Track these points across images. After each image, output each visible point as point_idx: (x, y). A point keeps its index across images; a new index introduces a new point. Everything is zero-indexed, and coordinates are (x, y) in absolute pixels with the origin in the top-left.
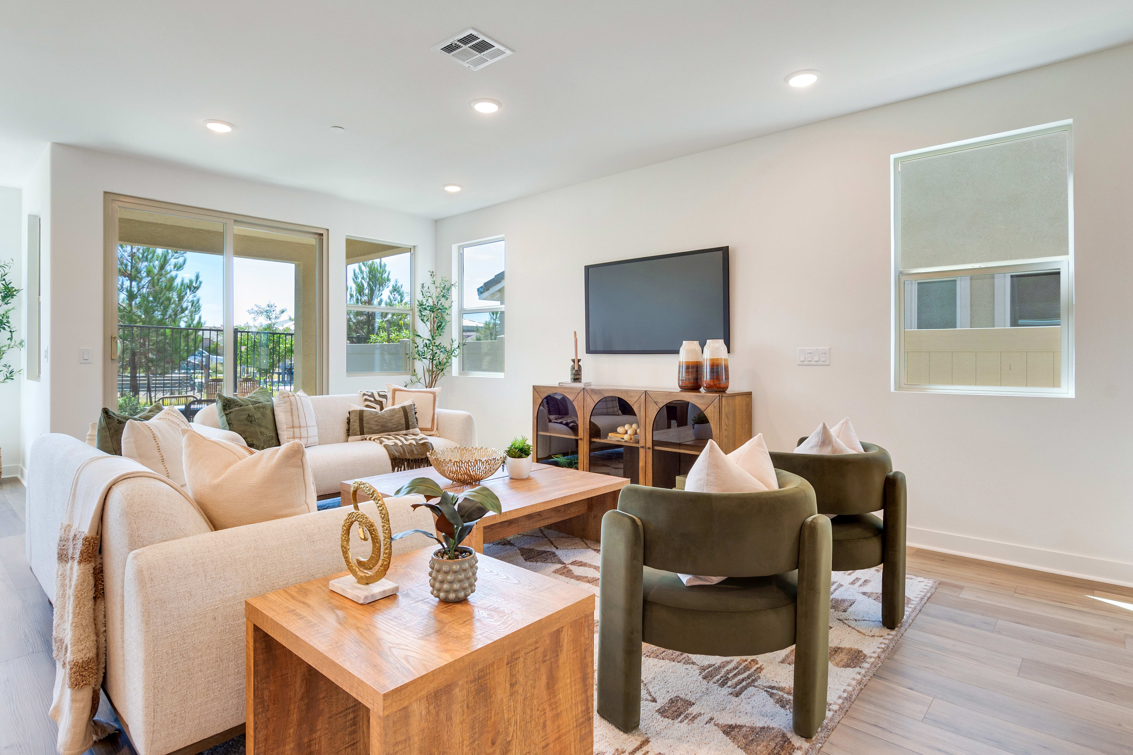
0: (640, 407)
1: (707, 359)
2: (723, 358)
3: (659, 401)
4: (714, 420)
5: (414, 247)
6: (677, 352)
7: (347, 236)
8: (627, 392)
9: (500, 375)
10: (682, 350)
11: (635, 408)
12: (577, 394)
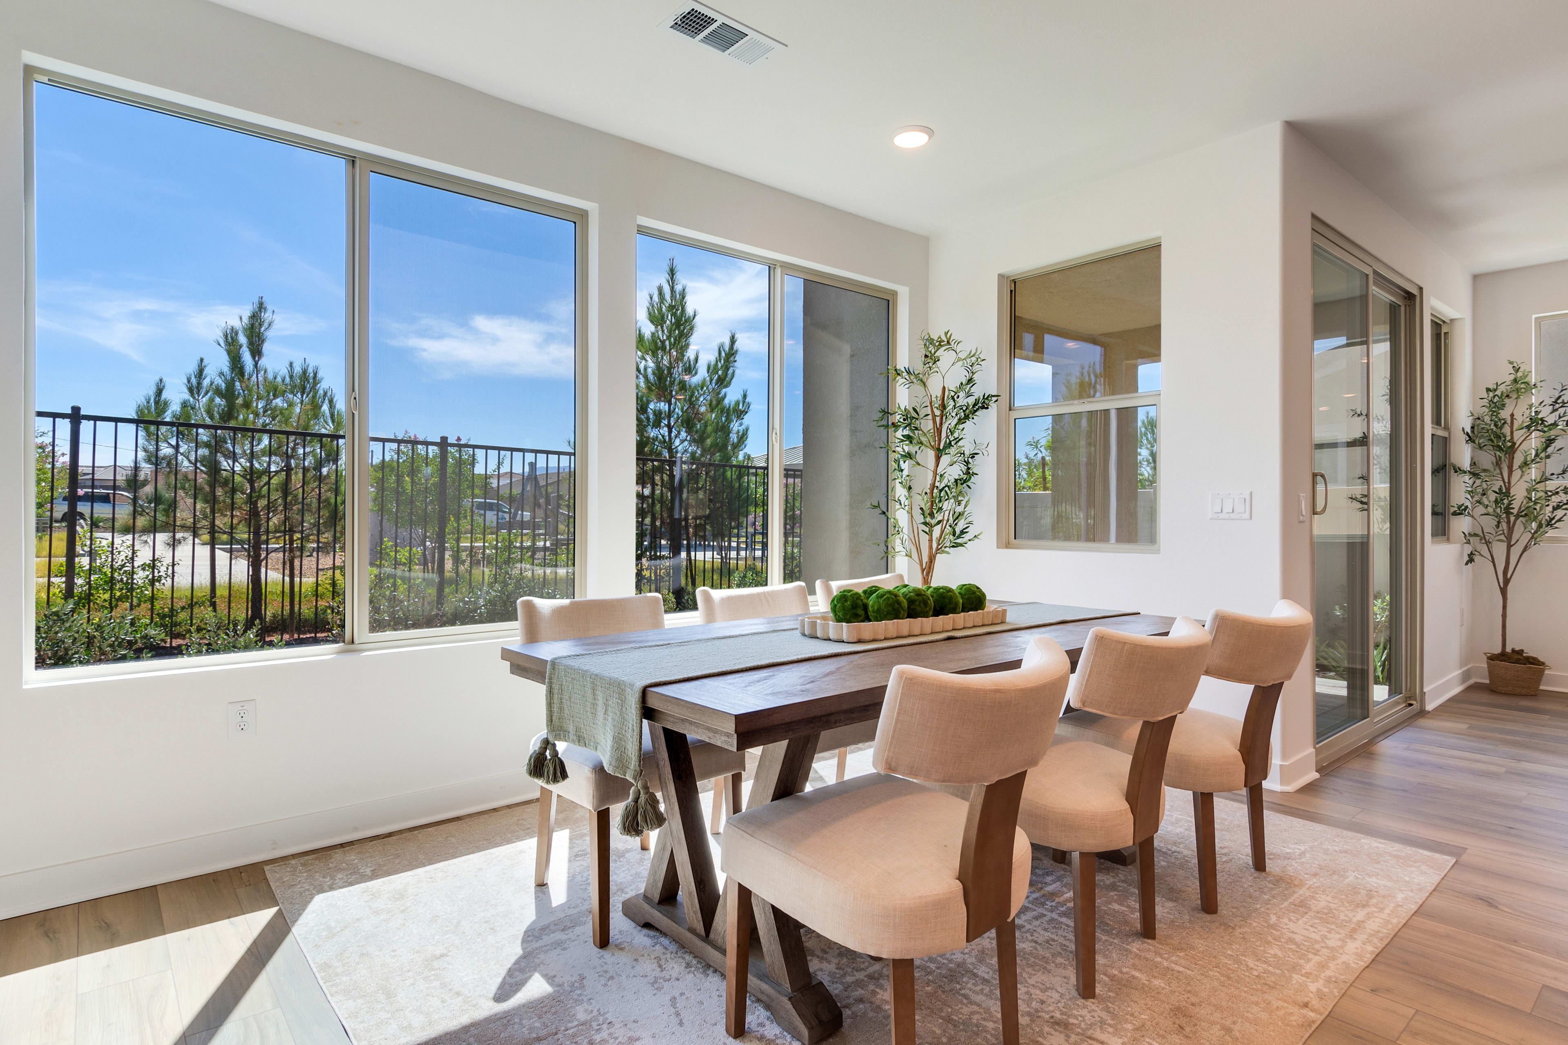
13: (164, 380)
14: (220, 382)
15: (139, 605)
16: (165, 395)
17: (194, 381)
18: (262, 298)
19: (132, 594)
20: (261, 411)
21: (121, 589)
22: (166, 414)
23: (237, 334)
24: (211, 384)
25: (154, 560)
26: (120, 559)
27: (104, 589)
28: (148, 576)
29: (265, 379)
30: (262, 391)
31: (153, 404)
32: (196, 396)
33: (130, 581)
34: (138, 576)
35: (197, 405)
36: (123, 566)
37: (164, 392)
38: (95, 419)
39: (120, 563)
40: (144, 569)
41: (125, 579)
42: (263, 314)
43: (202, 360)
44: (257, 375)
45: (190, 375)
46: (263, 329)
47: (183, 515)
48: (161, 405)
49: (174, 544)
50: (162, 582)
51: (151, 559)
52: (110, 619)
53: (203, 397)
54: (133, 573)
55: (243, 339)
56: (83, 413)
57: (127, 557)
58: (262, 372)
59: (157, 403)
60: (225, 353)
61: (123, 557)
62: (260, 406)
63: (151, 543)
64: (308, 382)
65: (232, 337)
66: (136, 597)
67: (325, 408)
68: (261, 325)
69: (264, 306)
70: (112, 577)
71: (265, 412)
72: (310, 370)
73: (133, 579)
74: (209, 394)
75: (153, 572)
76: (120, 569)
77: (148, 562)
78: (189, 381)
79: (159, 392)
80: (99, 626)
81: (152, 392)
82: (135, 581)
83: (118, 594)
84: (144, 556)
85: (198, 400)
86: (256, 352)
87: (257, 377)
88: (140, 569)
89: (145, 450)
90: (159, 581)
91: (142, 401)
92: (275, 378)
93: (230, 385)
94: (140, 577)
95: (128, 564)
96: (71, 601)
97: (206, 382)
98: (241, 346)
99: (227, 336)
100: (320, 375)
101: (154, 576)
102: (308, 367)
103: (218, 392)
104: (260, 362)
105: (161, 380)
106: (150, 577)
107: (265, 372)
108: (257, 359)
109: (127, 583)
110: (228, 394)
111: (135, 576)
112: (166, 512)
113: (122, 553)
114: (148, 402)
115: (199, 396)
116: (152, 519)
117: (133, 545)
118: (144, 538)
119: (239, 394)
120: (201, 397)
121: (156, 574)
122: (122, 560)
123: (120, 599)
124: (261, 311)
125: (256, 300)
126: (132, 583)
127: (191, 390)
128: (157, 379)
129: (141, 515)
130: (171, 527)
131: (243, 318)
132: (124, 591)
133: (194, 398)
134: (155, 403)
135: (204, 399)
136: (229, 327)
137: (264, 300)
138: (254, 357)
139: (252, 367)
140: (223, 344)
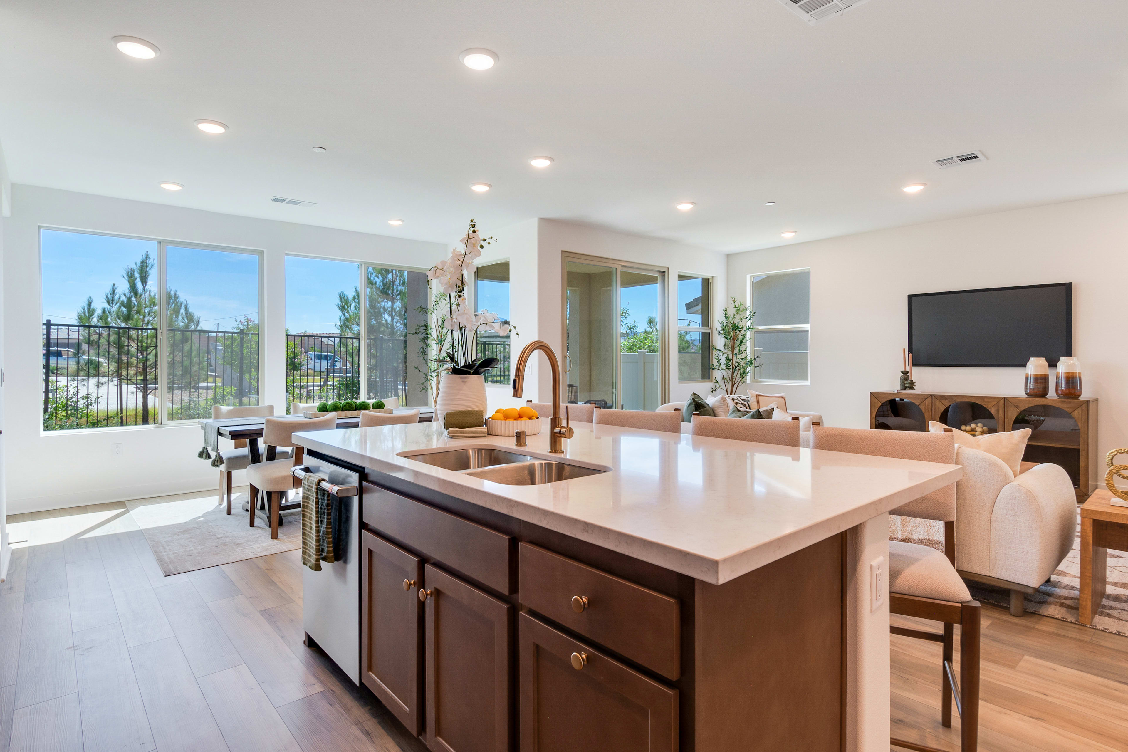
0: (998, 410)
1: (1062, 372)
2: (1078, 371)
3: (1020, 405)
4: (1081, 420)
5: (713, 277)
6: (1025, 366)
7: (679, 272)
8: (982, 398)
9: (807, 383)
10: (1029, 364)
11: (993, 411)
12: (923, 400)
13: (92, 297)
14: (124, 298)
15: (81, 418)
16: (92, 306)
17: (110, 296)
18: (147, 252)
19: (77, 413)
20: (147, 314)
21: (71, 410)
22: (94, 315)
23: (134, 272)
24: (119, 298)
25: (88, 394)
26: (70, 394)
27: (62, 410)
28: (85, 403)
29: (150, 296)
30: (148, 303)
31: (87, 311)
32: (111, 305)
33: (76, 405)
34: (80, 403)
35: (112, 310)
36: (72, 398)
37: (92, 303)
38: (58, 325)
39: (70, 396)
40: (83, 399)
41: (73, 405)
42: (148, 261)
43: (114, 285)
44: (145, 294)
45: (108, 294)
46: (148, 269)
47: (104, 369)
48: (91, 312)
49: (98, 385)
50: (93, 405)
51: (87, 393)
52: (67, 423)
53: (115, 305)
54: (78, 401)
55: (137, 275)
56: (52, 322)
57: (74, 393)
58: (148, 292)
59: (89, 310)
60: (127, 283)
61: (72, 393)
62: (146, 311)
63: (87, 385)
64: (172, 299)
65: (131, 274)
66: (80, 414)
67: (182, 311)
68: (147, 267)
69: (149, 256)
70: (67, 404)
71: (149, 314)
72: (172, 293)
73: (77, 404)
74: (118, 304)
75: (88, 401)
76: (70, 399)
77: (85, 395)
78: (107, 297)
79: (90, 304)
80: (61, 425)
81: (85, 304)
82: (79, 406)
83: (69, 412)
84: (83, 392)
85: (112, 307)
86: (144, 281)
87: (145, 295)
88: (81, 399)
89: (83, 336)
90: (91, 405)
91: (80, 310)
92: (155, 296)
93: (129, 300)
94: (81, 403)
95: (74, 397)
96: (47, 414)
97: (116, 297)
98: (136, 279)
99: (128, 273)
100: (178, 293)
101: (88, 403)
102: (171, 290)
103: (122, 304)
104: (146, 287)
105: (90, 297)
106: (86, 403)
107: (150, 291)
108: (145, 285)
109: (74, 406)
110: (128, 305)
111: (79, 403)
112: (95, 369)
113: (71, 391)
114: (84, 310)
115: (113, 305)
116: (87, 372)
117: (78, 386)
118: (83, 383)
119: (135, 305)
120: (114, 305)
121: (89, 402)
122: (71, 395)
123: (71, 415)
124: (147, 259)
125: (144, 254)
126: (77, 407)
127: (108, 302)
128: (88, 297)
129: (82, 371)
130: (98, 375)
131: (137, 264)
132: (73, 411)
133: (110, 306)
134: (88, 310)
135: (116, 306)
136: (130, 268)
137: (148, 253)
138: (143, 285)
139: (142, 289)
140: (126, 277)
